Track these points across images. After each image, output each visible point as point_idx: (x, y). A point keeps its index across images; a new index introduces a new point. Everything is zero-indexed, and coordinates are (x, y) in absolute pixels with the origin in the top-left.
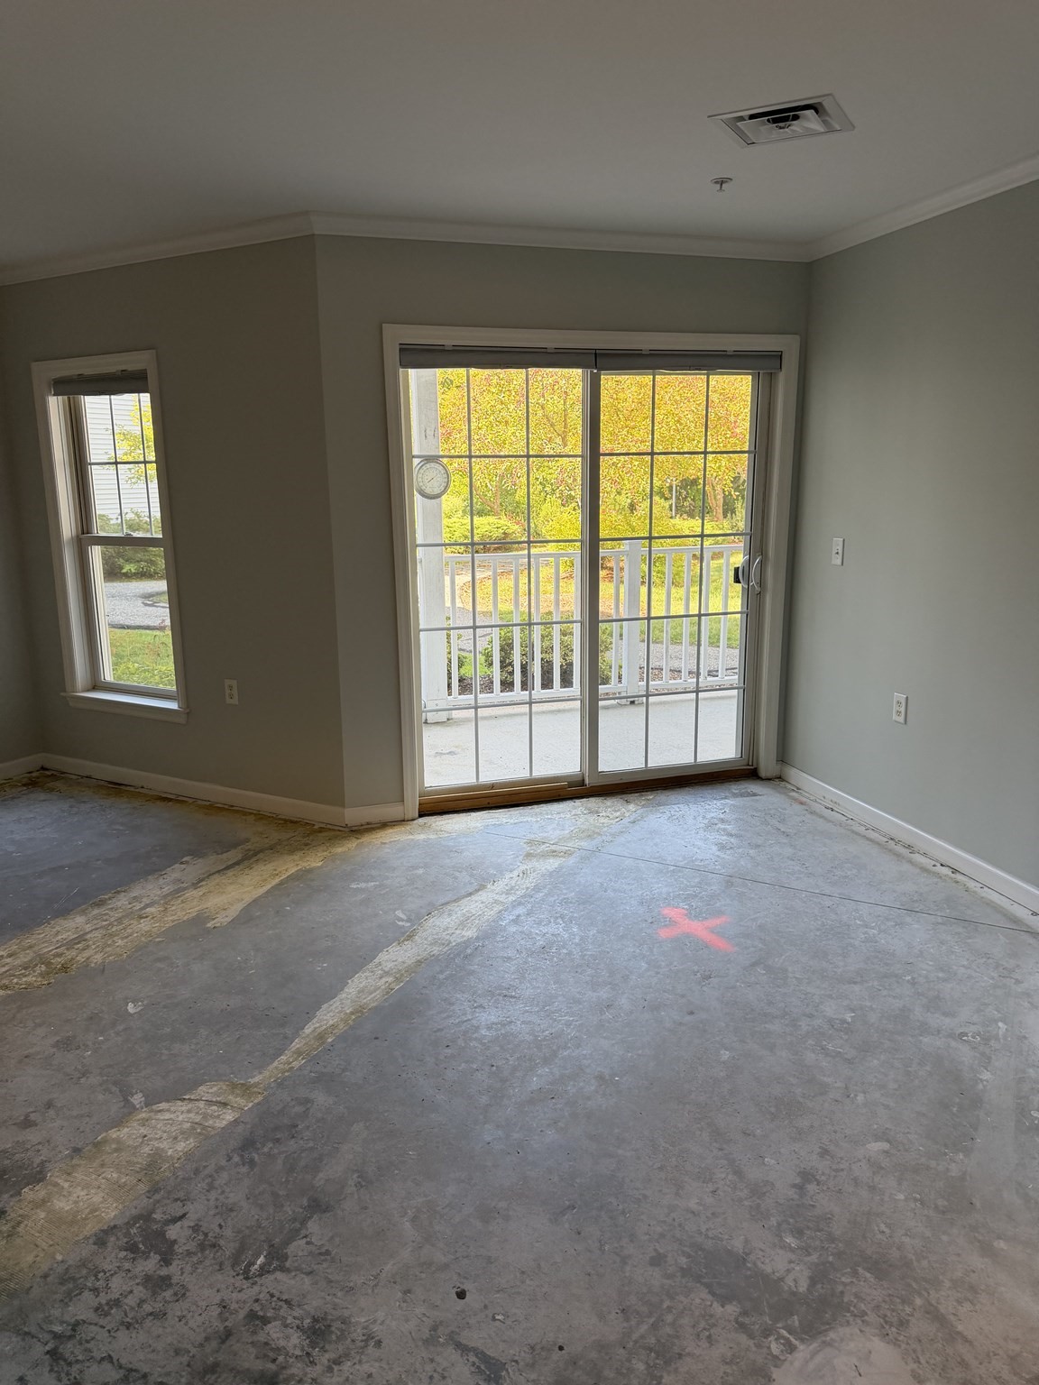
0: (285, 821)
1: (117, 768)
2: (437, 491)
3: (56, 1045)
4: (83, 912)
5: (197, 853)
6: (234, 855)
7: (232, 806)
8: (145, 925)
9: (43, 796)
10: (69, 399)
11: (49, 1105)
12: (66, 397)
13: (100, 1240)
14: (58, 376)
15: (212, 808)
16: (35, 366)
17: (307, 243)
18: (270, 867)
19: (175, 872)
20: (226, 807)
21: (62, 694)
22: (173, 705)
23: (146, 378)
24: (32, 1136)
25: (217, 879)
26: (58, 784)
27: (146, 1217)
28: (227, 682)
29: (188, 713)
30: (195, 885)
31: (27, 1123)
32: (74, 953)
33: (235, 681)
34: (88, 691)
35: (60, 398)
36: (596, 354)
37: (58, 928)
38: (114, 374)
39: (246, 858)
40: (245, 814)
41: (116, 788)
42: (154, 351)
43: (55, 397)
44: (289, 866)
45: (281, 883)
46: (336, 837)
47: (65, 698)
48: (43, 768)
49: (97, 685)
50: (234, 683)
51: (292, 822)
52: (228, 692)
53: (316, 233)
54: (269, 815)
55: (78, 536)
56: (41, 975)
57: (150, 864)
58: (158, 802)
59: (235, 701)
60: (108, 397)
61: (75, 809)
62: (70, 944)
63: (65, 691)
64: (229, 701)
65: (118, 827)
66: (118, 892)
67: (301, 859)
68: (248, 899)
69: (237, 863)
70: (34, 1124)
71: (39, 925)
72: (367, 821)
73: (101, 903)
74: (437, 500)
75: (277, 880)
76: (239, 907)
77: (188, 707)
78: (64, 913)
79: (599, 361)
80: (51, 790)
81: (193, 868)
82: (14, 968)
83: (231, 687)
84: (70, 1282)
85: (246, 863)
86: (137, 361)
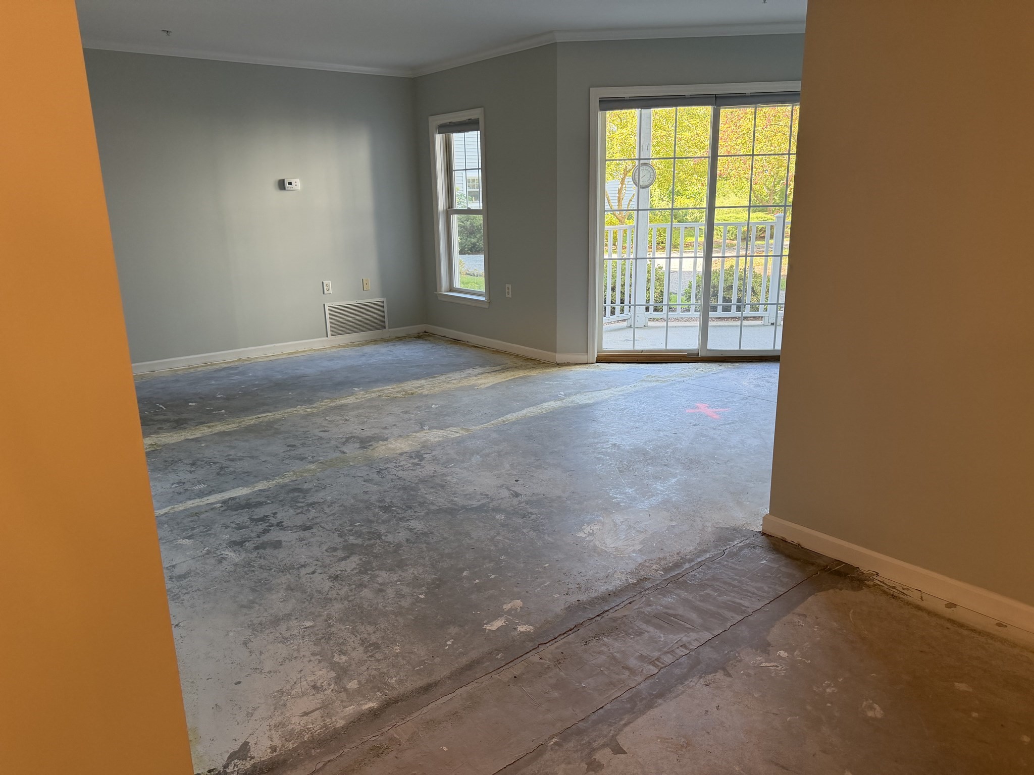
0: (528, 359)
1: (458, 333)
2: (647, 183)
3: (402, 412)
4: (426, 379)
5: (481, 366)
6: (498, 368)
8: (449, 386)
9: (421, 342)
10: (446, 135)
11: (394, 425)
12: (444, 134)
13: (401, 454)
14: (441, 123)
15: (497, 352)
16: (431, 119)
17: (553, 47)
18: (512, 373)
19: (470, 371)
21: (435, 293)
22: (483, 299)
23: (479, 123)
24: (387, 431)
25: (487, 374)
26: (430, 338)
27: (418, 452)
28: (507, 286)
29: (489, 303)
30: (476, 376)
31: (386, 428)
32: (417, 390)
33: (510, 285)
34: (447, 292)
35: (441, 135)
36: (716, 97)
37: (414, 383)
38: (465, 121)
39: (503, 369)
40: (510, 355)
41: (456, 341)
42: (483, 108)
43: (439, 135)
44: (521, 373)
45: (514, 379)
46: (549, 366)
47: (436, 294)
48: (425, 332)
49: (451, 288)
50: (510, 286)
51: (531, 359)
52: (507, 291)
53: (558, 41)
55: (446, 210)
56: (403, 395)
57: (458, 368)
58: (473, 348)
59: (510, 296)
60: (463, 133)
61: (434, 347)
62: (417, 388)
63: (436, 291)
64: (507, 296)
65: (451, 354)
66: (442, 375)
67: (528, 372)
68: (496, 382)
69: (498, 371)
70: (388, 429)
71: (407, 381)
72: (568, 361)
73: (435, 377)
74: (647, 189)
75: (513, 378)
76: (491, 384)
77: (490, 299)
78: (418, 379)
79: (719, 101)
80: (426, 340)
81: (478, 370)
82: (393, 392)
83: (508, 288)
84: (388, 461)
85: (502, 371)
86: (475, 114)
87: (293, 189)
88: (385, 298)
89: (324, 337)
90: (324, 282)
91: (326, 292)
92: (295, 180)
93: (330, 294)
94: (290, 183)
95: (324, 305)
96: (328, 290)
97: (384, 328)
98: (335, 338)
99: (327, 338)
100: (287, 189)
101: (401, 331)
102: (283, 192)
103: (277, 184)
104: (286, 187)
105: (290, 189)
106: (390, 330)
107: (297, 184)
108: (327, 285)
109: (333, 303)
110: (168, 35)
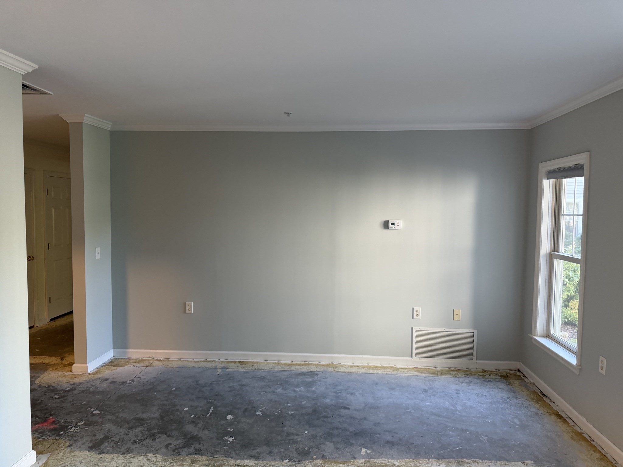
1: (546, 386)
7: (593, 441)
12: (555, 180)
14: (552, 169)
16: (541, 165)
20: (589, 439)
21: (528, 335)
22: (574, 361)
23: (584, 168)
26: (516, 382)
28: (601, 358)
29: (580, 369)
34: (543, 337)
35: (551, 180)
38: (571, 167)
41: (540, 397)
42: (589, 152)
43: (549, 180)
47: (530, 337)
48: (519, 371)
49: (548, 336)
50: (605, 360)
52: (600, 365)
54: (611, 460)
55: (550, 253)
59: (604, 372)
60: (574, 179)
63: (530, 334)
64: (600, 370)
66: (474, 462)
71: (425, 458)
77: (580, 366)
83: (603, 362)
86: (581, 159)
87: (395, 228)
88: (476, 331)
89: (409, 357)
90: (414, 308)
91: (415, 317)
92: (399, 221)
93: (419, 319)
94: (393, 224)
95: (412, 328)
96: (417, 315)
97: (472, 358)
98: (419, 360)
99: (411, 358)
100: (389, 228)
101: (490, 365)
102: (386, 231)
103: (382, 224)
104: (389, 227)
105: (392, 228)
106: (478, 361)
107: (400, 224)
108: (417, 311)
109: (420, 328)
110: (288, 116)
